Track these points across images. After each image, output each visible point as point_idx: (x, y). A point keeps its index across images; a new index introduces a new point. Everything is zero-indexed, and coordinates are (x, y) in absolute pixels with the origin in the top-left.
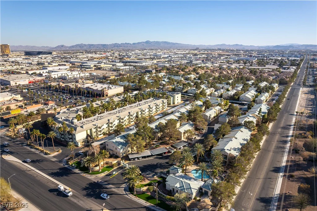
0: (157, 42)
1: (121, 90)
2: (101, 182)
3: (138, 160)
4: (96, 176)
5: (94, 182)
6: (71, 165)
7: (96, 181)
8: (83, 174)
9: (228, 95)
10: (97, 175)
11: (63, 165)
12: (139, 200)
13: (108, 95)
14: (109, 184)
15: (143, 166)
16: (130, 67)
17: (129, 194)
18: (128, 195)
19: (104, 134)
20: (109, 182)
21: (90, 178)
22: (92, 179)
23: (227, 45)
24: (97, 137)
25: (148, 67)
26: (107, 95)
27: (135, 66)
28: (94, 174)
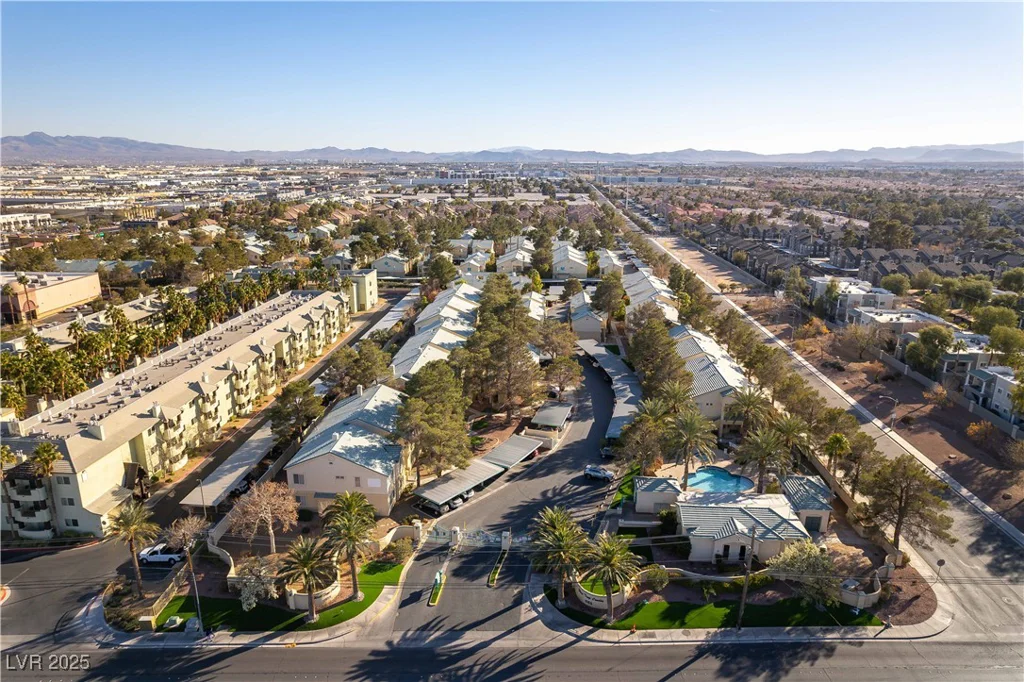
0: (79, 139)
1: (88, 287)
2: (404, 639)
3: (467, 505)
4: (363, 625)
5: (375, 653)
6: (157, 631)
7: (382, 646)
8: (276, 640)
9: (514, 264)
10: (361, 617)
11: (104, 645)
12: (653, 636)
13: (38, 312)
14: (455, 633)
15: (504, 517)
16: (39, 217)
17: (591, 632)
18: (591, 636)
19: (192, 452)
20: (447, 625)
21: (333, 644)
22: (357, 645)
23: (342, 151)
24: (169, 472)
25: (119, 214)
26: (32, 315)
27: (55, 214)
28: (339, 620)
